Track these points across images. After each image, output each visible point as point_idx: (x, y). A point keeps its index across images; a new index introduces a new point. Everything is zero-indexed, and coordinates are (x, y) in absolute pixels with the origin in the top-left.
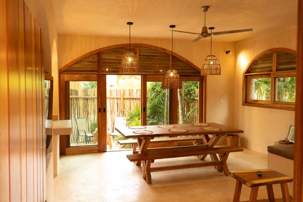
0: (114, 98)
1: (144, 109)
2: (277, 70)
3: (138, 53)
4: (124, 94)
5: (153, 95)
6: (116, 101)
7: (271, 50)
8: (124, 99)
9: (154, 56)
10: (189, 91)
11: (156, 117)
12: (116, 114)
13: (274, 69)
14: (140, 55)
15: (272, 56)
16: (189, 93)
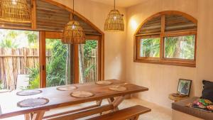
0: (17, 57)
1: (43, 67)
2: (165, 31)
3: (34, 7)
4: (27, 53)
5: (56, 53)
6: (19, 59)
7: (160, 13)
8: (27, 57)
9: (54, 12)
10: (86, 51)
11: (58, 74)
12: (19, 71)
13: (163, 30)
14: (37, 10)
15: (160, 19)
16: (86, 52)
